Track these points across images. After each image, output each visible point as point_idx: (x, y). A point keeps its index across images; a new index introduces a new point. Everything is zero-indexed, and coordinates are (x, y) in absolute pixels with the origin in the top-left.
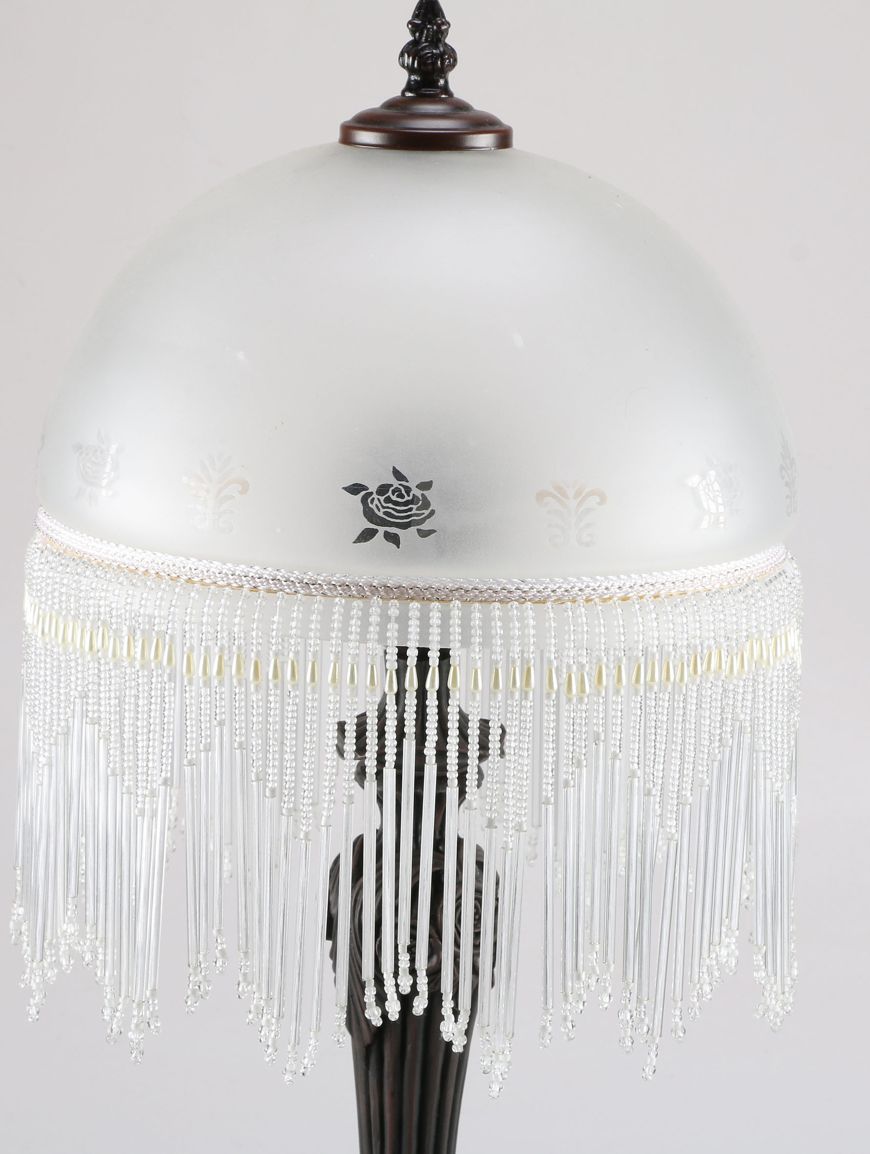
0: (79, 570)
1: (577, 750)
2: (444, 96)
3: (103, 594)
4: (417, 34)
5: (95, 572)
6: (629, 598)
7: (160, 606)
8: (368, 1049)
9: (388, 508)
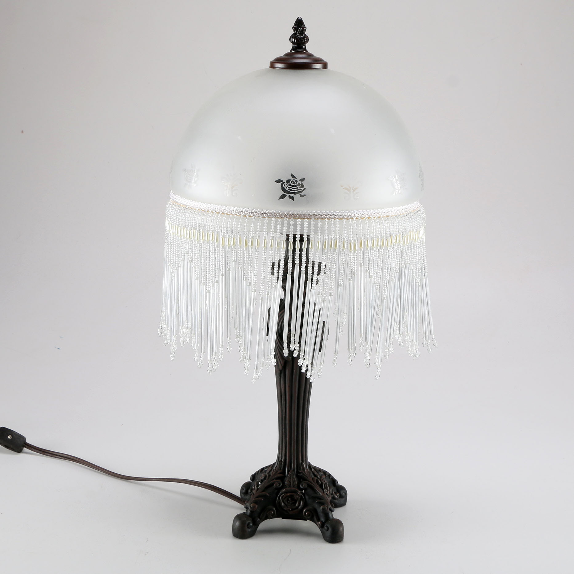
0: (185, 211)
1: (353, 269)
2: (304, 52)
3: (194, 218)
4: (296, 31)
5: (191, 211)
6: (370, 218)
7: (213, 222)
8: (281, 371)
9: (290, 187)
